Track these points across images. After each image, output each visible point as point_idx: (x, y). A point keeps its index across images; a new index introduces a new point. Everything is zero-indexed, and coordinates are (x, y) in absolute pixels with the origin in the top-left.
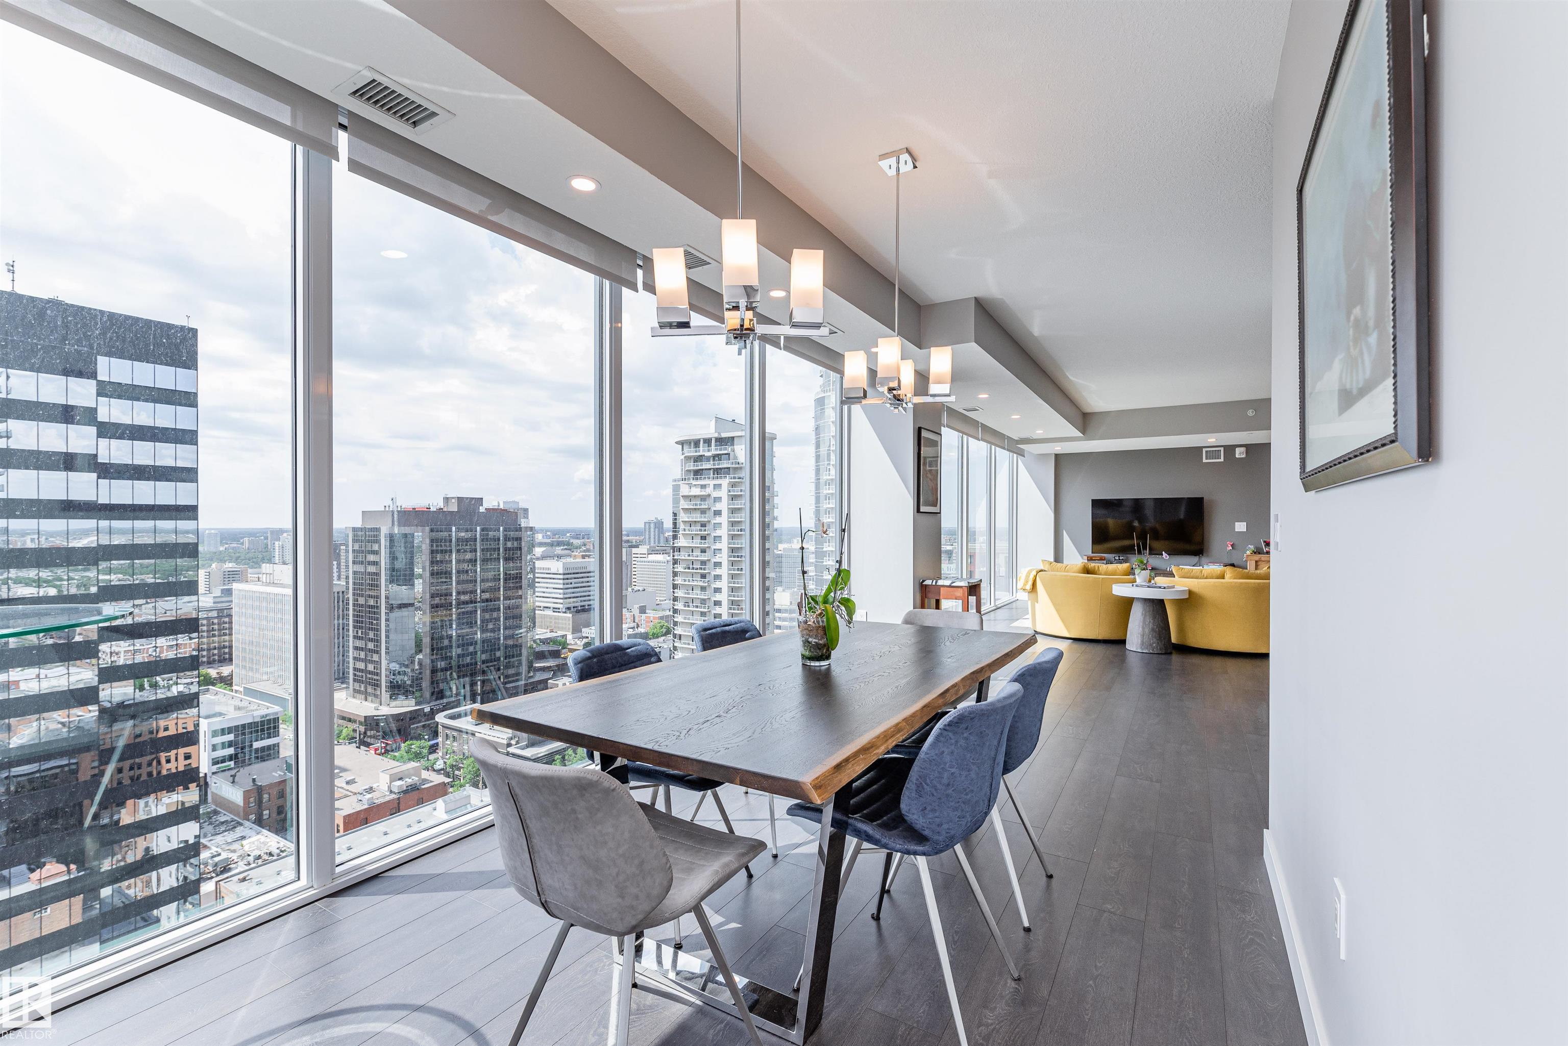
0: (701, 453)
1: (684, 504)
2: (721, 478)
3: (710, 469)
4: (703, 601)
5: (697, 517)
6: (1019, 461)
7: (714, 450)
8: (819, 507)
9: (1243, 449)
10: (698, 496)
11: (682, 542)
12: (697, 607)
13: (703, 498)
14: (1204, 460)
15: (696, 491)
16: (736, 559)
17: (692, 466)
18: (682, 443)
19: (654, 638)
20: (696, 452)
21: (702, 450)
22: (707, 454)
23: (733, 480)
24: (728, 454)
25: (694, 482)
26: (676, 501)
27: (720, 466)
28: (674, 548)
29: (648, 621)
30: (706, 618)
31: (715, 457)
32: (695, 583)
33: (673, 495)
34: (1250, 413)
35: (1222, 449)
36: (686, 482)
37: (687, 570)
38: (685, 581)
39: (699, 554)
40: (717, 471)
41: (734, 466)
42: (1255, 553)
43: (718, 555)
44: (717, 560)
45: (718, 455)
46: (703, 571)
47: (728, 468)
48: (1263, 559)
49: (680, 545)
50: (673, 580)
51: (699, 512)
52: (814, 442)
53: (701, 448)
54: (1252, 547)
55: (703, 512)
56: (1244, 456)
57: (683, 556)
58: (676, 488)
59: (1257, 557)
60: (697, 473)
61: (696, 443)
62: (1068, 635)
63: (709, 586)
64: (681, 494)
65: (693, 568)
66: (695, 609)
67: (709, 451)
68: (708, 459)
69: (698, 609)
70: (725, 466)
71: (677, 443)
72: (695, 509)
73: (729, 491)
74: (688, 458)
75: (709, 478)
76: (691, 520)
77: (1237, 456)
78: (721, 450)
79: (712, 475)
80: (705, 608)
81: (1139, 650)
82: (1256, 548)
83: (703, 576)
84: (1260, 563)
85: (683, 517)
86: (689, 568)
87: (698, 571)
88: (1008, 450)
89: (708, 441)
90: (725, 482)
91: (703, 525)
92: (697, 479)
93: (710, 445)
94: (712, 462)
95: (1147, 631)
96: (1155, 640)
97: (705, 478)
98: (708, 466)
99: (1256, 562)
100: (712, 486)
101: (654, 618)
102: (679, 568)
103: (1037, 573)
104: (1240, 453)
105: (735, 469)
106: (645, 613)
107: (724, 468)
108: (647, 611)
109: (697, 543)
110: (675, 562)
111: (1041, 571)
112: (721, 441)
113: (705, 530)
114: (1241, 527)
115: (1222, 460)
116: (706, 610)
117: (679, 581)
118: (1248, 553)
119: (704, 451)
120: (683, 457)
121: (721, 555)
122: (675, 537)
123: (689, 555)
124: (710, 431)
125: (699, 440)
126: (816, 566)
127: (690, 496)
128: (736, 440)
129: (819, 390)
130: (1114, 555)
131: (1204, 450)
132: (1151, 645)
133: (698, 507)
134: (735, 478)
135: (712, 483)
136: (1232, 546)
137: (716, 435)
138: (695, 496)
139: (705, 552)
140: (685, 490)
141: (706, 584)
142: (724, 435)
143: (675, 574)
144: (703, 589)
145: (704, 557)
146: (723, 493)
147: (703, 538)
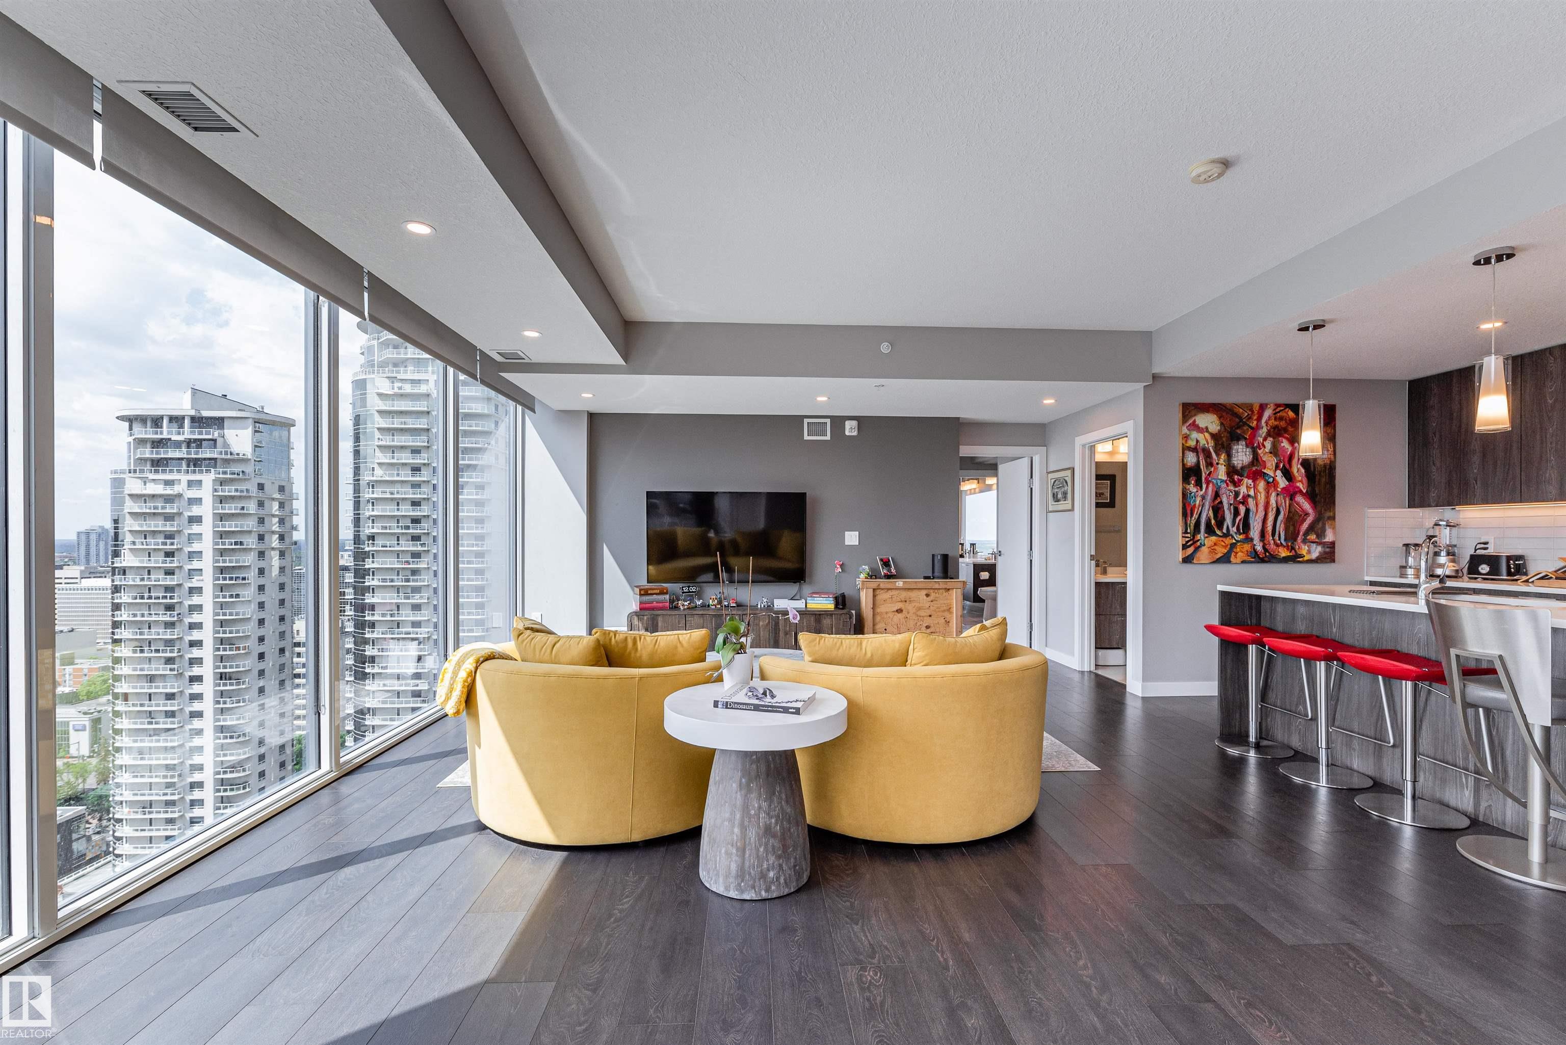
0: (165, 436)
1: (130, 506)
2: (201, 472)
3: (182, 459)
4: (169, 643)
5: (159, 525)
6: (527, 418)
7: (188, 433)
8: (359, 514)
9: (854, 423)
10: (161, 496)
11: (127, 560)
12: (157, 651)
13: (169, 499)
14: (806, 437)
15: (159, 489)
16: (228, 582)
17: (148, 453)
18: (131, 420)
19: (88, 699)
20: (157, 433)
21: (166, 431)
22: (175, 438)
23: (221, 476)
24: (215, 441)
25: (152, 476)
26: (117, 501)
27: (200, 456)
28: (114, 569)
29: (78, 674)
30: (175, 666)
31: (189, 443)
32: (154, 618)
33: (112, 493)
34: (885, 348)
35: (828, 421)
36: (138, 475)
37: (138, 601)
38: (135, 615)
39: (161, 576)
40: (195, 463)
41: (223, 456)
42: (871, 577)
43: (196, 578)
44: (195, 583)
45: (195, 440)
46: (168, 601)
47: (215, 459)
48: (882, 586)
49: (124, 564)
50: (113, 616)
51: (162, 518)
52: (352, 433)
53: (165, 429)
54: (866, 568)
55: (169, 518)
56: (855, 433)
57: (131, 579)
58: (118, 484)
59: (874, 583)
60: (157, 464)
61: (157, 422)
62: (552, 840)
63: (181, 621)
64: (127, 492)
65: (150, 598)
66: (153, 654)
67: (179, 434)
68: (177, 445)
69: (161, 654)
70: (208, 455)
71: (121, 418)
72: (154, 514)
73: (215, 490)
74: (141, 442)
75: (179, 471)
76: (145, 528)
77: (847, 433)
78: (200, 433)
79: (184, 467)
80: (171, 651)
81: (733, 894)
82: (872, 569)
83: (169, 608)
84: (878, 592)
85: (129, 524)
86: (142, 598)
87: (161, 601)
88: (483, 382)
89: (176, 420)
90: (208, 478)
91: (170, 536)
92: (156, 472)
93: (181, 426)
94: (184, 450)
95: (752, 834)
96: (772, 859)
97: (171, 471)
98: (177, 455)
99: (874, 590)
100: (184, 484)
101: (90, 670)
102: (124, 598)
103: (479, 663)
104: (850, 429)
105: (227, 461)
106: (72, 663)
107: (205, 459)
108: (76, 661)
109: (158, 561)
110: (116, 589)
111: (491, 657)
112: (197, 421)
113: (172, 544)
114: (852, 538)
115: (828, 438)
116: (175, 655)
117: (124, 616)
118: (862, 576)
119: (169, 433)
120: (131, 439)
121: (201, 578)
122: (116, 554)
123: (142, 579)
124: (184, 405)
125: (162, 417)
126: (355, 588)
127: (144, 495)
128: (226, 423)
129: (359, 369)
130: (681, 585)
131: (806, 421)
132: (763, 876)
133: (160, 511)
134: (225, 473)
135: (184, 478)
136: (842, 566)
137: (193, 413)
138: (154, 496)
139: (173, 574)
140: (133, 486)
141: (175, 619)
142: (205, 414)
143: (116, 607)
144: (170, 625)
145: (170, 581)
146: (206, 493)
147: (169, 554)
